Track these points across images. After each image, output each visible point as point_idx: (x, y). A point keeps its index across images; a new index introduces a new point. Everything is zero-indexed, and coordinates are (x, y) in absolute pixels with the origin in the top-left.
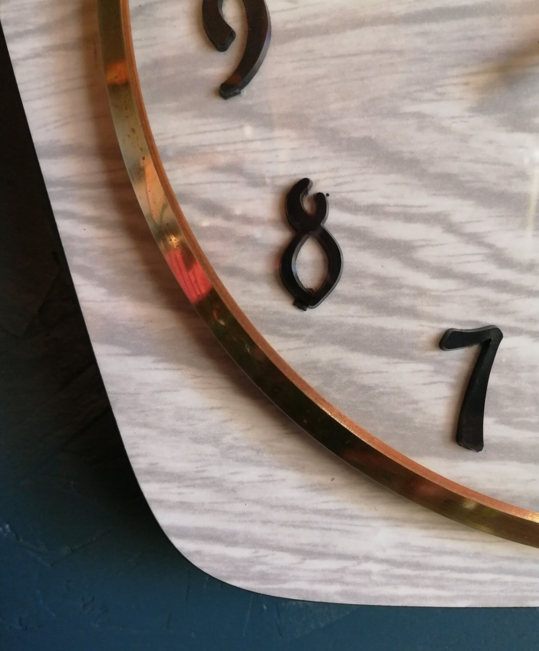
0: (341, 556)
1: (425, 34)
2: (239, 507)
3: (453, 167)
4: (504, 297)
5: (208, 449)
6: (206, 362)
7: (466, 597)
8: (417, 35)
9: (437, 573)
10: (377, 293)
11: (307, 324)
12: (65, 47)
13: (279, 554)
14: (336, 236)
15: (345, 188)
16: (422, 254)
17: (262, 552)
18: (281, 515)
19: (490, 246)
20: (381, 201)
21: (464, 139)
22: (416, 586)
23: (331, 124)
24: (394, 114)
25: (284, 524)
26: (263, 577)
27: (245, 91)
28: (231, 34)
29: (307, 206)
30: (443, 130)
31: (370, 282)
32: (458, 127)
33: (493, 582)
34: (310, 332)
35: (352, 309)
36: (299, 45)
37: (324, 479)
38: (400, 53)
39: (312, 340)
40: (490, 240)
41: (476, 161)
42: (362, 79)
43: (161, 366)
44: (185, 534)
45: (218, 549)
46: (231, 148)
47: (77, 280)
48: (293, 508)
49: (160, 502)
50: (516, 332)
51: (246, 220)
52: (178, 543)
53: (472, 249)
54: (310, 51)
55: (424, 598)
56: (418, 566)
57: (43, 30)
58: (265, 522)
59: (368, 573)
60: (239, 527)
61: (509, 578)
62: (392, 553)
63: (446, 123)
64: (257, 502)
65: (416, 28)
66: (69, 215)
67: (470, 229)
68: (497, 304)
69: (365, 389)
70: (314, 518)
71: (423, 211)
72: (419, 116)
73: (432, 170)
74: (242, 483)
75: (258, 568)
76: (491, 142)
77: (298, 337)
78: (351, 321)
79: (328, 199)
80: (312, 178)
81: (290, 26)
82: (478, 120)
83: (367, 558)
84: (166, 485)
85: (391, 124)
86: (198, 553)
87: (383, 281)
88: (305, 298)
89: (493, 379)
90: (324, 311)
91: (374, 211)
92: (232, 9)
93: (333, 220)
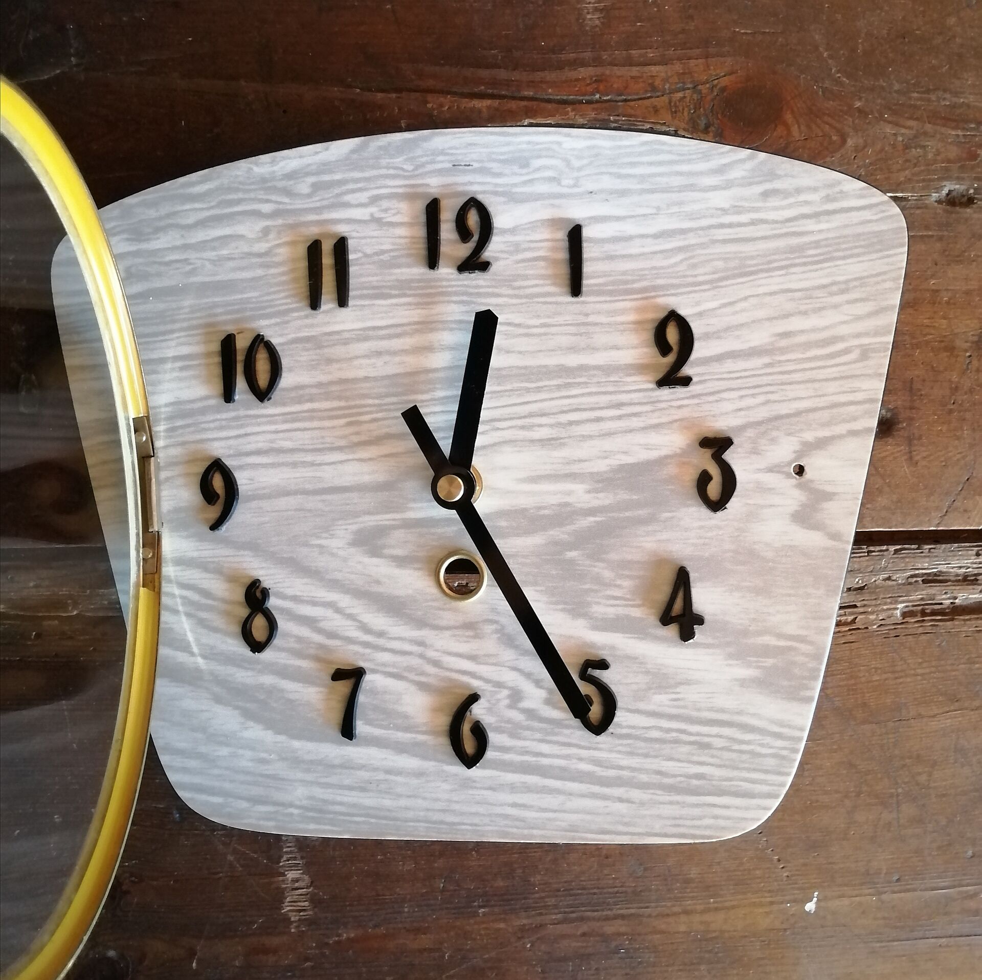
0: (276, 804)
1: (323, 501)
2: (216, 771)
3: (338, 576)
4: (368, 651)
5: (199, 735)
7: (348, 832)
8: (319, 501)
9: (331, 816)
10: (297, 646)
11: (258, 662)
13: (240, 801)
14: (274, 613)
15: (278, 585)
16: (322, 625)
17: (230, 800)
18: (242, 777)
19: (360, 622)
20: (298, 594)
21: (345, 560)
22: (319, 824)
23: (272, 549)
24: (306, 545)
25: (242, 783)
26: (230, 815)
28: (218, 496)
29: (258, 594)
30: (333, 555)
31: (293, 640)
32: (341, 553)
33: (364, 822)
34: (259, 667)
35: (283, 655)
36: (254, 504)
38: (310, 511)
39: (261, 672)
40: (360, 618)
41: (352, 573)
42: (289, 524)
43: (173, 684)
44: (185, 787)
45: (203, 797)
46: (216, 560)
48: (248, 773)
49: (171, 767)
50: (374, 671)
52: (180, 793)
53: (349, 623)
54: (261, 508)
55: (324, 831)
56: (320, 811)
58: (232, 781)
59: (291, 814)
60: (217, 784)
61: (373, 820)
62: (305, 803)
63: (335, 551)
64: (227, 768)
65: (318, 498)
67: (348, 611)
68: (364, 655)
69: (291, 701)
70: (260, 779)
71: (323, 600)
72: (321, 546)
73: (328, 577)
74: (219, 756)
75: (228, 809)
76: (360, 562)
77: (253, 669)
78: (283, 661)
79: (270, 591)
80: (261, 579)
81: (250, 493)
82: (352, 550)
83: (291, 805)
84: (174, 757)
85: (304, 551)
86: (192, 799)
87: (299, 639)
88: (257, 647)
89: (361, 698)
90: (267, 655)
91: (295, 599)
92: (218, 483)
93: (273, 603)
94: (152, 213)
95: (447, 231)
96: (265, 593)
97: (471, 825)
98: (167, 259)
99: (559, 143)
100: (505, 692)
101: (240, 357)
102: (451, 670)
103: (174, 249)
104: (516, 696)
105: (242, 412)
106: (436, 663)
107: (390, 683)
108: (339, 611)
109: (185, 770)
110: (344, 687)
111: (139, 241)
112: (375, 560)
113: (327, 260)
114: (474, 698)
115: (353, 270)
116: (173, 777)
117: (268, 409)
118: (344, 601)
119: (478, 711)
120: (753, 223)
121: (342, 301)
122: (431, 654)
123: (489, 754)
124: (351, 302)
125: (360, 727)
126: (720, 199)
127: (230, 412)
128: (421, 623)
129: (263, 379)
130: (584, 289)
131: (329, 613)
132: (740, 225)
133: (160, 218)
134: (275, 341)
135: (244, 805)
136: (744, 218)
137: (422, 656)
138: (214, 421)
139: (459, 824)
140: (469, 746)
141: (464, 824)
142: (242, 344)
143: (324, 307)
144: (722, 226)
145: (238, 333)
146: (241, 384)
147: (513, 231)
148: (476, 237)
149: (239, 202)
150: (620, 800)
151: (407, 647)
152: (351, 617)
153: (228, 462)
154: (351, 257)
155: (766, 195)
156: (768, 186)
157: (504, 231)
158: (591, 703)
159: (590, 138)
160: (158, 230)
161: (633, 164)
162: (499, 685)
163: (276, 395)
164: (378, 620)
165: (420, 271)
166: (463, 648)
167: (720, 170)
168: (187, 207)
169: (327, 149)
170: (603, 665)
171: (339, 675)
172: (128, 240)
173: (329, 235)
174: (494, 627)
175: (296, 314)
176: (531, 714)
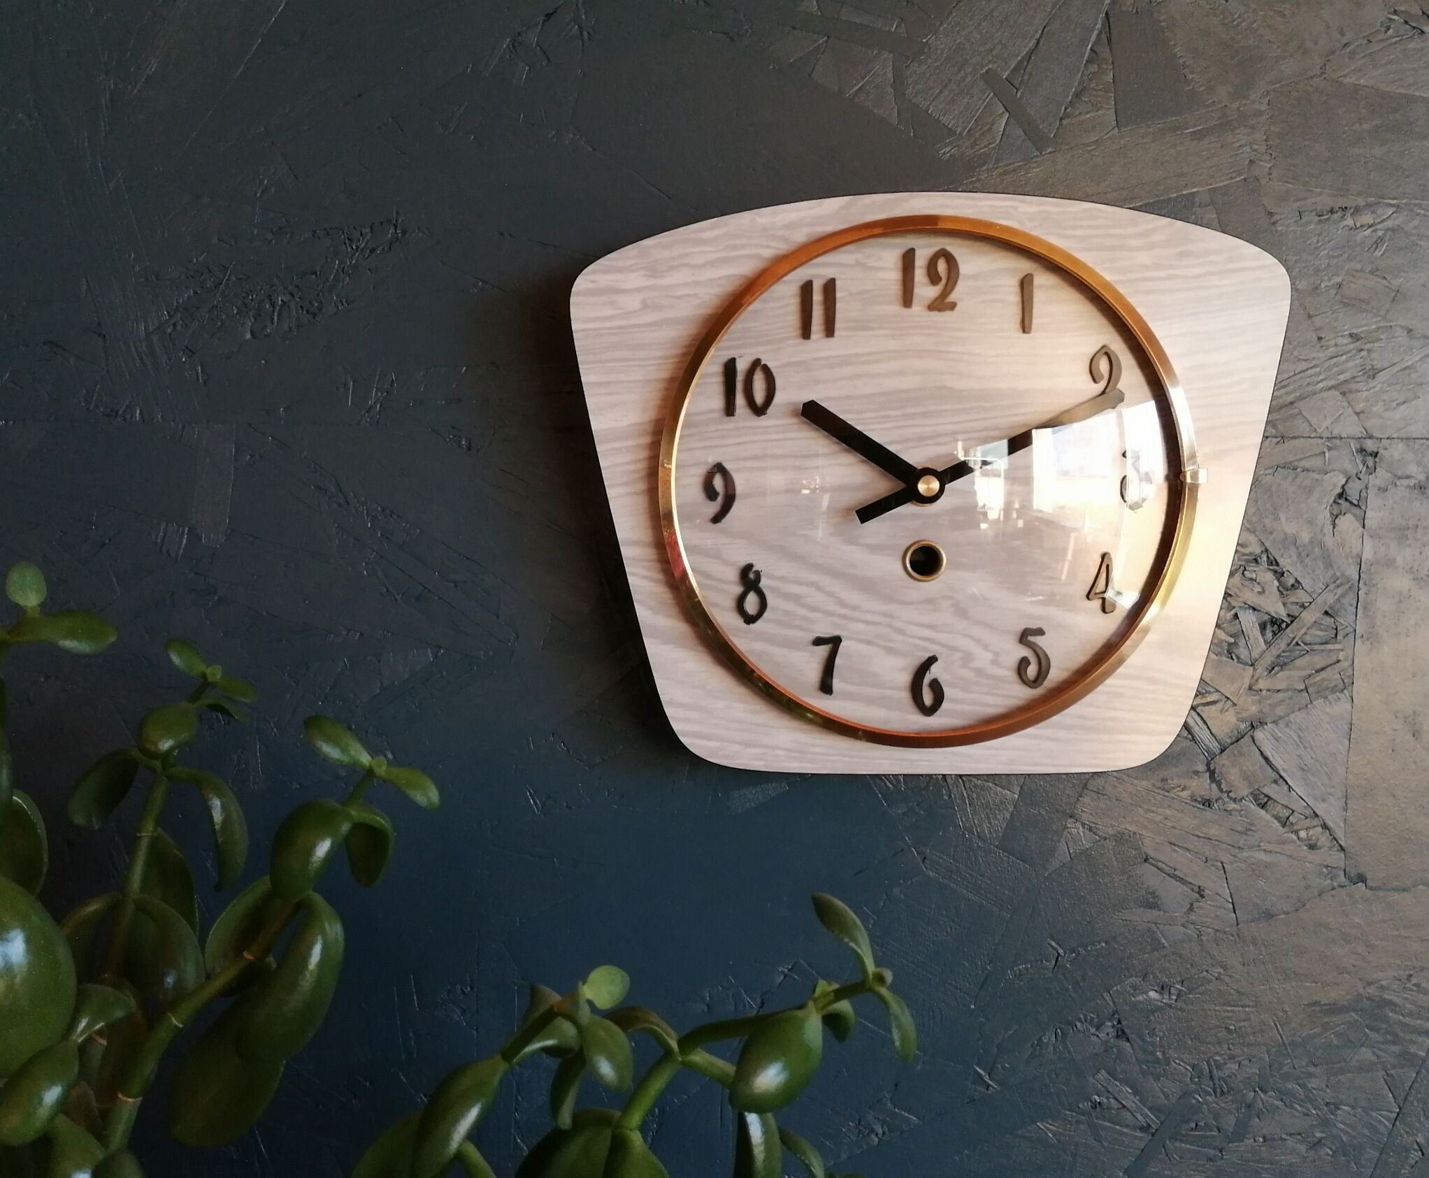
0: (766, 747)
2: (715, 721)
3: (820, 560)
4: (844, 622)
5: (700, 692)
6: (701, 648)
10: (785, 618)
11: (751, 632)
12: (636, 493)
13: (734, 745)
14: (765, 590)
15: (770, 568)
16: (805, 600)
17: (725, 743)
18: (734, 725)
19: (838, 598)
20: (786, 575)
21: (829, 548)
23: (763, 538)
24: (794, 534)
25: (739, 730)
26: (724, 756)
27: (723, 521)
28: (718, 494)
29: (752, 576)
30: (817, 543)
31: (780, 613)
32: (824, 542)
34: (752, 635)
35: (772, 625)
36: (749, 502)
37: (758, 707)
39: (753, 640)
40: (838, 595)
41: (831, 558)
43: (677, 649)
44: (686, 734)
45: (702, 742)
46: (716, 546)
47: (637, 606)
48: (742, 722)
49: (674, 717)
50: (850, 638)
51: (722, 581)
52: (682, 739)
53: (829, 599)
54: (754, 504)
56: (804, 752)
57: (625, 484)
58: (726, 728)
59: (779, 756)
60: (715, 731)
61: (846, 759)
62: (790, 745)
63: (819, 540)
64: (723, 719)
66: (634, 574)
67: (828, 589)
68: (840, 625)
69: (780, 664)
70: (753, 727)
71: (806, 580)
72: (805, 536)
73: (810, 561)
74: (716, 709)
75: (725, 753)
77: (746, 638)
78: (771, 630)
79: (762, 573)
80: (754, 563)
81: (746, 493)
83: (778, 748)
84: (677, 709)
85: (792, 539)
86: (692, 743)
87: (787, 613)
88: (750, 620)
89: (838, 660)
90: (759, 624)
91: (782, 579)
92: (718, 483)
93: (764, 583)
94: (667, 254)
95: (920, 274)
96: (758, 574)
97: (928, 761)
98: (680, 293)
99: (1015, 208)
100: (959, 655)
101: (740, 378)
102: (913, 637)
103: (686, 284)
104: (967, 658)
105: (742, 424)
106: (901, 632)
107: (863, 648)
108: (819, 588)
109: (687, 720)
110: (823, 650)
111: (653, 277)
112: (853, 548)
113: (817, 297)
114: (932, 660)
115: (839, 306)
116: (676, 726)
117: (763, 421)
118: (825, 581)
119: (935, 671)
120: (1169, 278)
121: (830, 330)
122: (898, 624)
123: (944, 705)
124: (837, 333)
125: (837, 684)
126: (1144, 258)
127: (731, 423)
128: (890, 599)
129: (759, 397)
130: (1034, 326)
131: (812, 591)
132: (1159, 279)
133: (674, 258)
134: (769, 365)
135: (736, 748)
136: (1163, 274)
137: (890, 626)
138: (716, 431)
139: (917, 761)
140: (928, 699)
141: (922, 760)
142: (742, 366)
143: (813, 336)
144: (1145, 279)
145: (740, 357)
146: (740, 400)
147: (975, 277)
148: (944, 281)
149: (743, 247)
150: (1050, 739)
151: (877, 618)
152: (831, 594)
153: (728, 466)
154: (839, 295)
155: (1182, 255)
156: (1183, 248)
157: (968, 277)
158: (1029, 663)
159: (1041, 204)
160: (671, 268)
161: (1075, 228)
162: (954, 649)
163: (770, 411)
164: (853, 597)
165: (896, 308)
166: (924, 619)
167: (1146, 234)
168: (698, 249)
169: (820, 206)
170: (1040, 632)
171: (818, 642)
172: (645, 276)
173: (819, 276)
174: (950, 602)
175: (790, 342)
176: (979, 672)
